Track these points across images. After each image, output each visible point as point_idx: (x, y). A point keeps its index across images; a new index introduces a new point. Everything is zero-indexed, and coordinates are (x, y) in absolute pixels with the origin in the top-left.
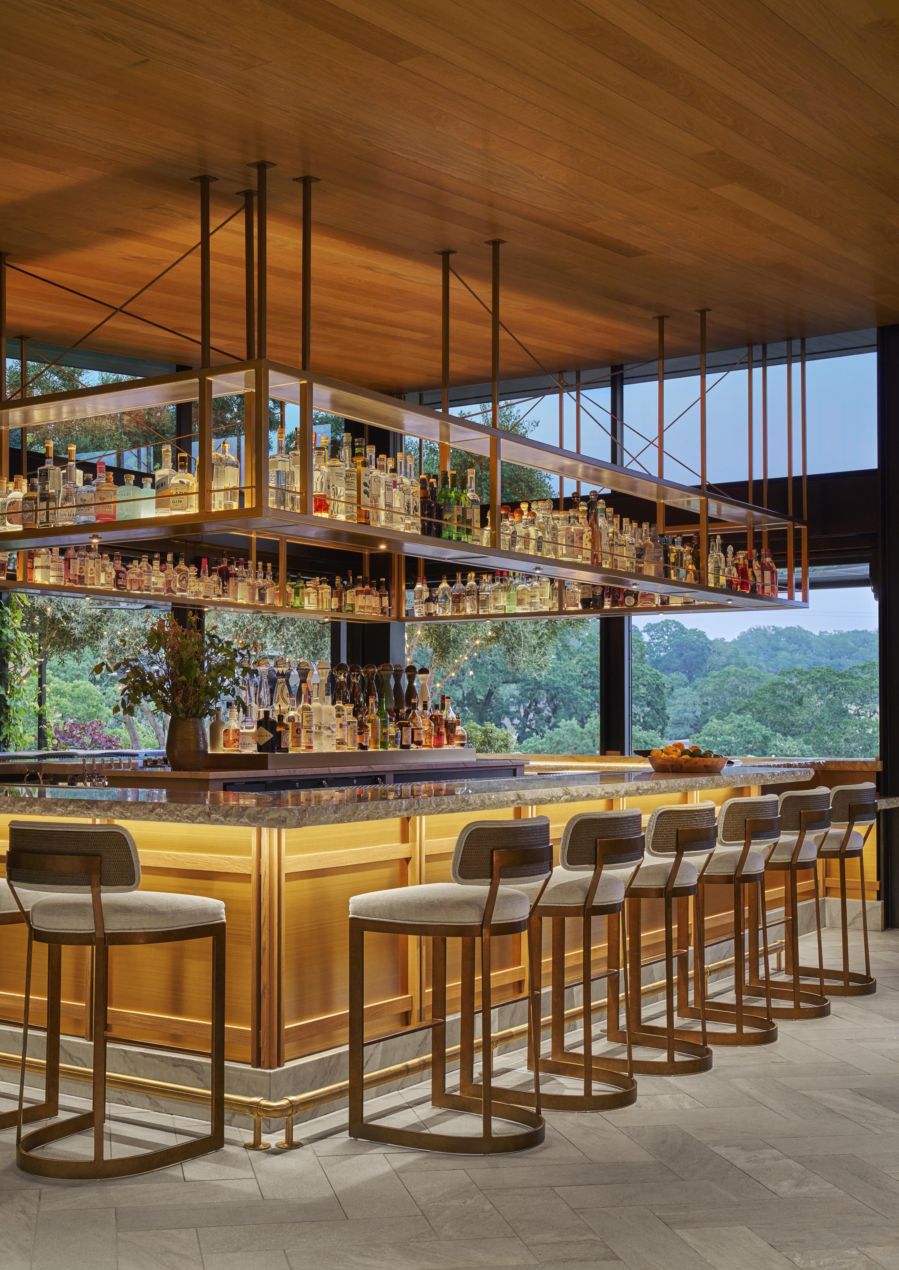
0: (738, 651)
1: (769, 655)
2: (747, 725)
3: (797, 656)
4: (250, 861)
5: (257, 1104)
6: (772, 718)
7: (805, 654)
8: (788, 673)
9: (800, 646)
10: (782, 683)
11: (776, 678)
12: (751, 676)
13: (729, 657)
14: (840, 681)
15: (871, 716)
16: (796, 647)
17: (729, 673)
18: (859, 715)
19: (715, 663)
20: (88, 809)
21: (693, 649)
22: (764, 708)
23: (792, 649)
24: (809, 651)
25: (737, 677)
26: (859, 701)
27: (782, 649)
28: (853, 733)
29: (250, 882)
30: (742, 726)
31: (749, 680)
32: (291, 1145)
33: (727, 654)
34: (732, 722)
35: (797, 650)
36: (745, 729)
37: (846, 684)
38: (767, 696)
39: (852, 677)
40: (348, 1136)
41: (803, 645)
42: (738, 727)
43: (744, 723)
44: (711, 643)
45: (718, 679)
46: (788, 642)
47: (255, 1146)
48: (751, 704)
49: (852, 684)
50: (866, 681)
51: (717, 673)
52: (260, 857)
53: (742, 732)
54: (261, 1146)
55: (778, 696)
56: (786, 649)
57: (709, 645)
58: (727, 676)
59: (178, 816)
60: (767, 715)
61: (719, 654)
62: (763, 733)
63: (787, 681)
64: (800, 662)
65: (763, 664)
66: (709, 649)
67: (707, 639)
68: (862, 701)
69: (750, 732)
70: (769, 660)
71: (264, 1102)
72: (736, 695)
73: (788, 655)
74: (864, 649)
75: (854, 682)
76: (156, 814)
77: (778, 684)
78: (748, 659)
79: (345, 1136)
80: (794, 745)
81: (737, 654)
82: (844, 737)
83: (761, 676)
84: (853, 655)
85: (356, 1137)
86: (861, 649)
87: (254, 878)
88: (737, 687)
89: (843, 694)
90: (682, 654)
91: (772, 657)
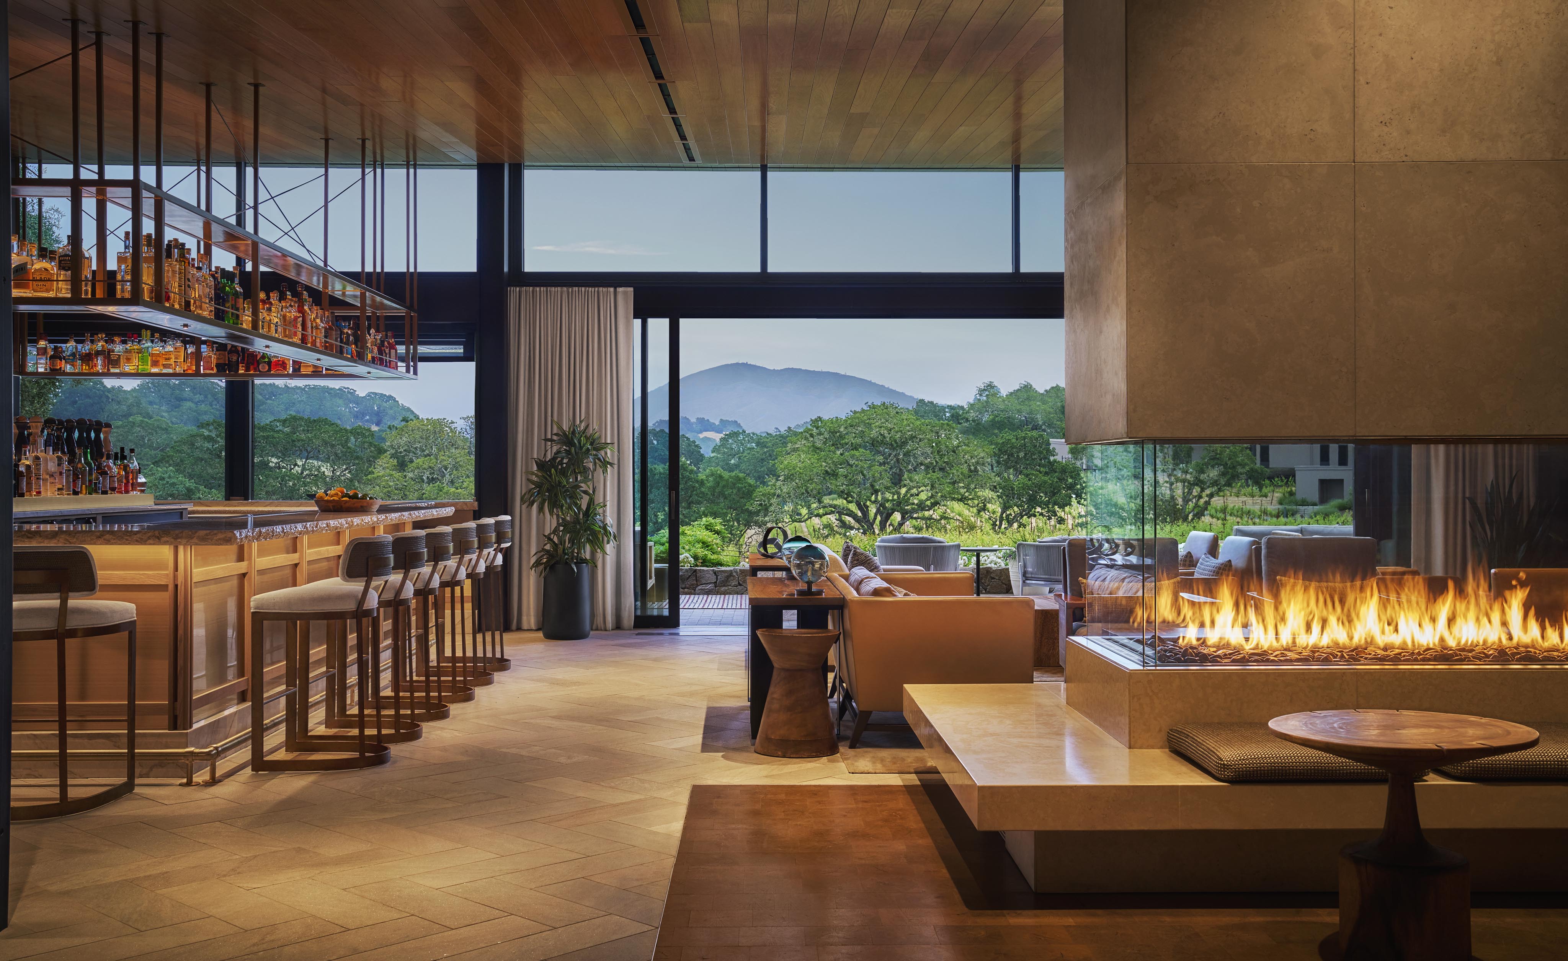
0: (140, 400)
1: (172, 405)
2: (170, 477)
3: (203, 407)
4: (167, 575)
5: (192, 752)
6: (190, 471)
7: (211, 406)
8: (208, 425)
9: (206, 397)
10: (201, 435)
11: (193, 429)
12: (158, 427)
13: (130, 407)
14: (261, 434)
15: (291, 469)
16: (202, 397)
17: (134, 423)
18: (279, 468)
19: (114, 412)
20: (28, 537)
21: (88, 397)
22: (182, 461)
23: (197, 400)
24: (215, 403)
25: (143, 428)
26: (280, 454)
27: (186, 400)
28: (274, 486)
29: (167, 591)
30: (164, 479)
31: (156, 431)
32: (214, 781)
33: (128, 404)
34: (153, 474)
35: (203, 401)
36: (168, 482)
37: (268, 437)
38: (185, 448)
39: (273, 431)
40: (250, 771)
41: (209, 396)
42: (160, 479)
43: (166, 476)
44: (109, 390)
45: (121, 429)
46: (193, 393)
47: (189, 783)
48: (168, 457)
49: (274, 438)
50: (287, 434)
51: (120, 423)
52: (177, 571)
53: (163, 485)
54: (193, 784)
55: (197, 448)
56: (191, 400)
57: (107, 393)
58: (132, 427)
59: (127, 540)
60: (185, 468)
61: (119, 403)
62: (187, 485)
63: (206, 433)
64: (206, 413)
65: (165, 414)
66: (108, 397)
67: (105, 387)
68: (284, 454)
69: (173, 484)
70: (172, 410)
71: (197, 750)
72: (142, 446)
73: (193, 405)
74: (271, 402)
75: (276, 435)
76: (104, 539)
77: (197, 435)
78: (150, 409)
79: (248, 771)
80: (218, 498)
81: (138, 404)
82: (265, 489)
83: (169, 427)
84: (261, 407)
85: (257, 771)
86: (269, 401)
87: (171, 587)
88: (143, 438)
89: (264, 447)
90: (76, 402)
91: (176, 408)
